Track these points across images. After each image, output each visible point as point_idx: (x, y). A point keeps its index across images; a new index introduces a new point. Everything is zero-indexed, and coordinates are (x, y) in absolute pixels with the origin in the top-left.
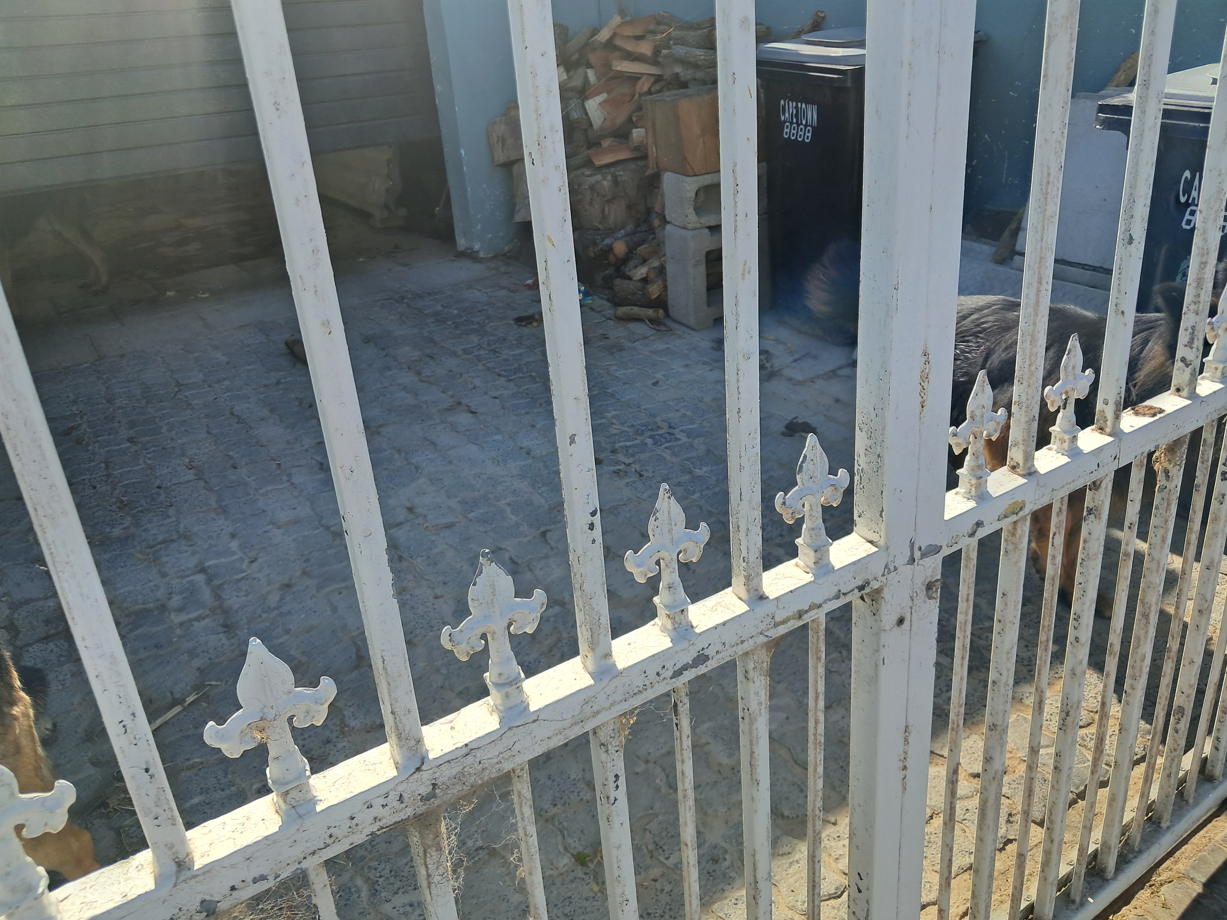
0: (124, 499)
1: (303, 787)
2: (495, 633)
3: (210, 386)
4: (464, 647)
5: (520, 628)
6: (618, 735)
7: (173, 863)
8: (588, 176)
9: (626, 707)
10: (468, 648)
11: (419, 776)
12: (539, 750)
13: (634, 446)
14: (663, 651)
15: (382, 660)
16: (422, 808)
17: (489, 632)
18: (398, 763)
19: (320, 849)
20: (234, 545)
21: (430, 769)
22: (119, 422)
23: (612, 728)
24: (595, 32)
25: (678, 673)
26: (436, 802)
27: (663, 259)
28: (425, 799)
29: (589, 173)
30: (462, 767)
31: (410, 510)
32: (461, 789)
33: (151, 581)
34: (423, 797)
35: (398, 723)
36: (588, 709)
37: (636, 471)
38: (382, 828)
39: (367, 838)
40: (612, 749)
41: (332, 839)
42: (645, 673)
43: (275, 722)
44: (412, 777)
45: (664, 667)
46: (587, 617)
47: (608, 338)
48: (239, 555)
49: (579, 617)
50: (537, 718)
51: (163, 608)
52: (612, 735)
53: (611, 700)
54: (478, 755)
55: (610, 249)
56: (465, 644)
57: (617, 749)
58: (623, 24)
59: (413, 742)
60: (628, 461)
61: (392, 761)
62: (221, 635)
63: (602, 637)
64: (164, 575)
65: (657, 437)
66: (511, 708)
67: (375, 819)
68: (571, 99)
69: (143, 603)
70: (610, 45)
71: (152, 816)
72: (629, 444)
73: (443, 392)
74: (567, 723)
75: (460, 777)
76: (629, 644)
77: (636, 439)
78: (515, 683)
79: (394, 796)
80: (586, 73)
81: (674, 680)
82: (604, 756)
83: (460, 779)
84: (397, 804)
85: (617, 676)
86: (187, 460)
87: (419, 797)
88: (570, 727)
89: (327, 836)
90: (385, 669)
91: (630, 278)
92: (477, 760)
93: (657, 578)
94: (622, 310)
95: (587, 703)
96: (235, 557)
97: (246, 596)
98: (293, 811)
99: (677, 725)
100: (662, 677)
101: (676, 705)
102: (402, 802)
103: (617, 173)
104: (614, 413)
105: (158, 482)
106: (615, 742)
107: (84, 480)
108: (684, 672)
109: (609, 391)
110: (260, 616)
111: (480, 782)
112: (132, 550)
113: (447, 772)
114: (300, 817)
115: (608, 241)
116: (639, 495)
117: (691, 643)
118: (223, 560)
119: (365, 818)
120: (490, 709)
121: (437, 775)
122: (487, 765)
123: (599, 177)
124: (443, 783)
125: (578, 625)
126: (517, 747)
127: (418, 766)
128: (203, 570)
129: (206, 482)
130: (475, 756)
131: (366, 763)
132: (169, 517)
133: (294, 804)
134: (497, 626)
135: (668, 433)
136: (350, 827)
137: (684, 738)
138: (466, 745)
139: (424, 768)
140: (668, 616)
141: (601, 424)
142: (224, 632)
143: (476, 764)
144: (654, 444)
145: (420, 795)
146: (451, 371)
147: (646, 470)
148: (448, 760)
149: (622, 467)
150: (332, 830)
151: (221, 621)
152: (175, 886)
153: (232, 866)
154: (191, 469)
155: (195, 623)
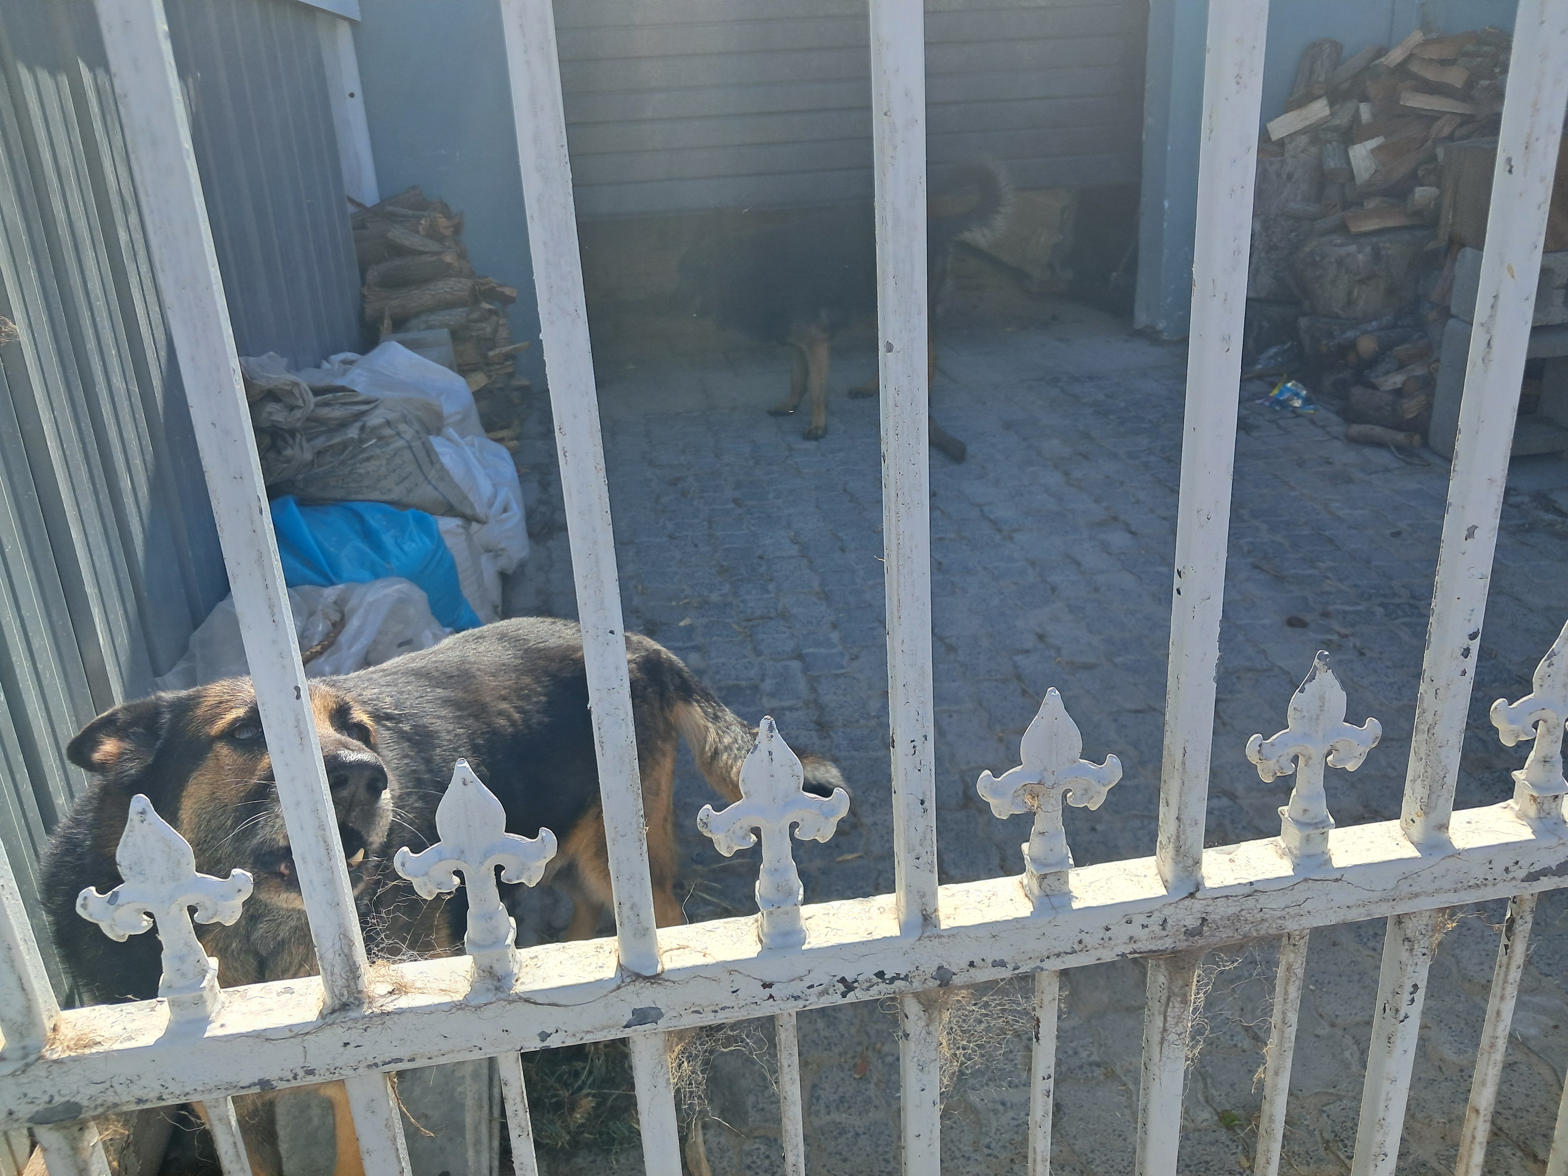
0: (725, 563)
1: (1061, 877)
2: (1310, 758)
3: (823, 455)
4: (1272, 764)
5: (1342, 760)
6: (1430, 934)
7: (920, 915)
8: (1336, 245)
9: (1454, 899)
10: (1277, 768)
11: (1190, 904)
12: (1331, 919)
13: (1356, 613)
14: (1521, 842)
15: (1183, 751)
16: (1183, 945)
17: (1303, 755)
18: (1167, 881)
19: (1066, 953)
20: (835, 636)
21: (1205, 899)
22: (725, 480)
23: (1425, 923)
24: (1382, 52)
25: (1533, 877)
26: (1201, 942)
27: (1433, 366)
28: (1190, 933)
29: (1339, 241)
30: (1239, 909)
32: (1231, 935)
33: (745, 657)
34: (1187, 930)
35: (1181, 833)
36: (1405, 888)
37: (1355, 646)
38: (1135, 952)
39: (1117, 958)
40: (1418, 950)
41: (1081, 946)
42: (1490, 863)
43: (1052, 791)
44: (1182, 903)
45: (1517, 863)
46: (1429, 770)
47: (1331, 463)
48: (840, 648)
49: (1414, 767)
50: (1341, 876)
51: (755, 688)
52: (1424, 932)
53: (1437, 885)
54: (1261, 900)
55: (1352, 345)
56: (1274, 761)
57: (1424, 951)
58: (1426, 43)
59: (1190, 862)
60: (1344, 631)
61: (1158, 877)
62: (813, 733)
63: (1441, 801)
64: (759, 653)
65: (1391, 607)
66: (1308, 856)
67: (1131, 938)
68: (1330, 142)
69: (737, 679)
70: (1401, 70)
71: (914, 855)
72: (1348, 608)
73: (1096, 501)
74: (1375, 896)
75: (1234, 920)
76: (1469, 822)
77: (1358, 604)
78: (1321, 826)
79: (1157, 918)
80: (1358, 108)
81: (1526, 884)
82: (1405, 956)
83: (1233, 923)
84: (1157, 929)
85: (1453, 856)
86: (792, 534)
87: (1184, 929)
88: (1377, 902)
89: (1076, 941)
90: (1184, 763)
91: (1375, 387)
92: (1259, 906)
93: (1529, 745)
94: (1356, 429)
95: (1406, 878)
96: (835, 650)
97: (844, 695)
98: (1047, 899)
99: (1506, 947)
100: (1510, 876)
101: (1512, 920)
102: (1164, 929)
103: (1381, 245)
104: (1331, 564)
105: (760, 552)
106: (1425, 942)
107: (687, 536)
108: (1541, 878)
109: (1327, 533)
110: (857, 721)
111: (1255, 934)
112: (729, 620)
113: (1221, 910)
114: (1054, 908)
115: (1350, 334)
116: (1356, 679)
117: (1562, 841)
118: (822, 650)
119: (1121, 932)
120: (1279, 851)
121: (1209, 909)
122: (1268, 916)
123: (1352, 248)
124: (1214, 922)
125: (1409, 777)
126: (1308, 906)
127: (1192, 891)
128: (800, 657)
129: (811, 562)
130: (1257, 900)
131: (1127, 872)
132: (768, 591)
133: (1049, 893)
134: (1316, 751)
135: (1409, 604)
136: (1102, 939)
137: (1513, 967)
138: (1251, 883)
139: (1198, 895)
140: (1534, 799)
141: (1310, 576)
142: (817, 730)
143: (1256, 911)
144: (1386, 615)
145: (1185, 926)
146: (1107, 477)
148: (1226, 894)
149: (1335, 637)
150: (1083, 936)
151: (814, 718)
152: (919, 940)
153: (977, 939)
154: (795, 544)
155: (787, 713)
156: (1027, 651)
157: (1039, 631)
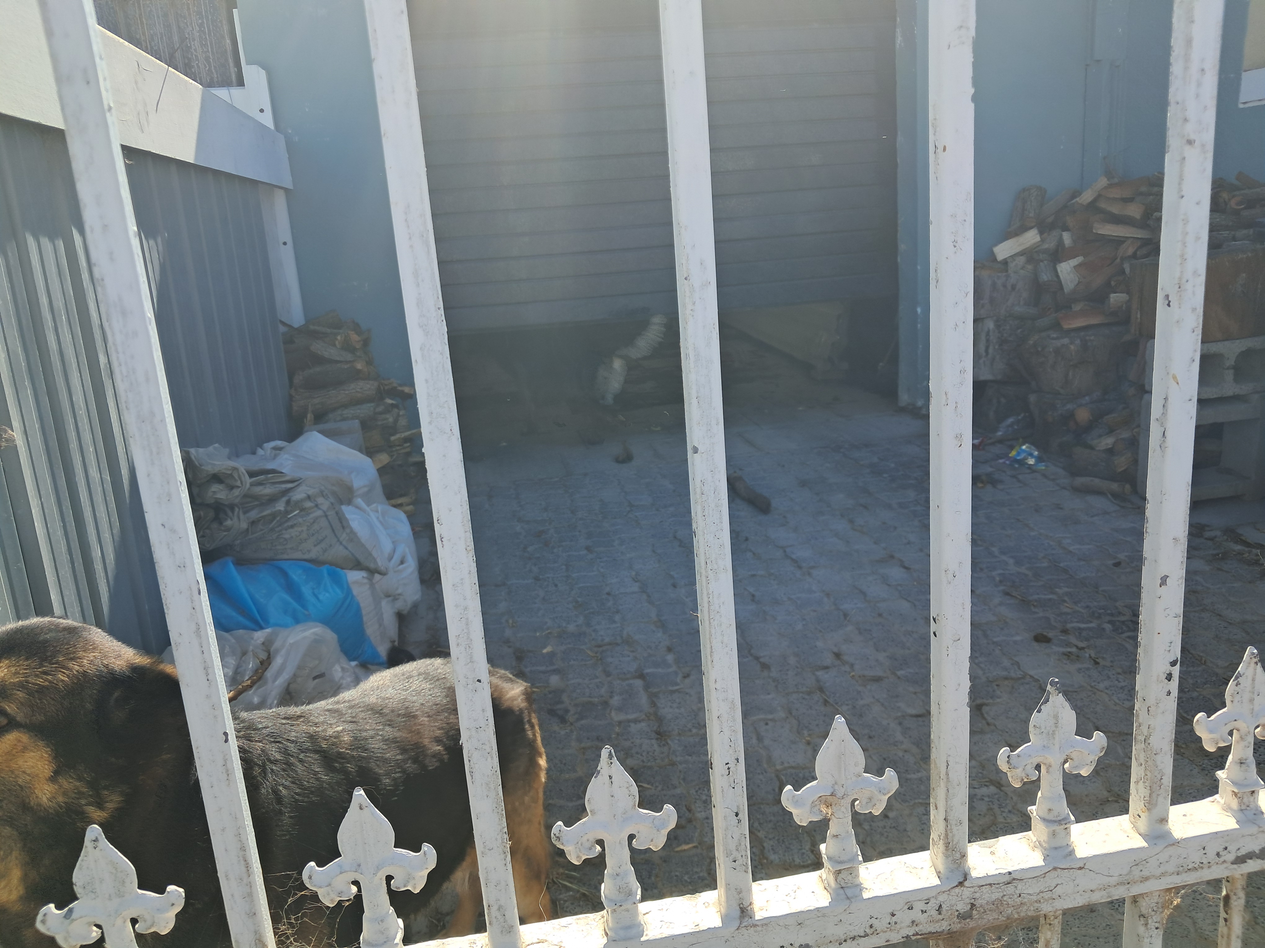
0: (579, 599)
1: (852, 871)
2: (1050, 766)
3: (657, 510)
4: (1019, 772)
5: (1076, 767)
6: (1161, 910)
7: (738, 908)
8: (1053, 339)
9: (1178, 881)
10: (1023, 775)
11: (961, 892)
12: (1079, 901)
13: (1090, 629)
14: (1227, 831)
15: (946, 764)
16: (957, 927)
17: (1045, 764)
18: (940, 872)
19: (861, 937)
20: (670, 658)
21: (972, 887)
22: (580, 531)
23: (1156, 901)
24: (1076, 194)
25: (1240, 860)
26: (972, 924)
27: (1135, 430)
28: (962, 917)
29: (1055, 336)
30: (1002, 894)
31: (838, 655)
32: (996, 917)
33: (597, 677)
34: (960, 914)
35: (949, 832)
36: (1136, 873)
37: (1090, 657)
38: (917, 934)
39: (902, 940)
40: (1152, 924)
41: (872, 930)
42: (1204, 849)
43: (842, 801)
44: (953, 890)
45: (1226, 848)
46: (1148, 773)
47: (1061, 509)
48: (674, 668)
49: (1136, 772)
50: (1083, 866)
51: (605, 704)
52: (1155, 909)
53: (1162, 869)
54: (1019, 887)
55: (1071, 416)
56: (1021, 769)
57: (1157, 925)
58: (1110, 186)
59: (958, 855)
60: (1081, 645)
61: (933, 868)
62: (654, 742)
63: (1160, 799)
64: (608, 674)
65: (1118, 623)
66: (1056, 848)
67: (913, 922)
68: (1042, 261)
69: (590, 697)
70: (1092, 206)
71: (731, 859)
72: (1083, 626)
73: (875, 543)
74: (1113, 880)
75: (998, 904)
76: (1184, 815)
77: (1091, 622)
78: (1063, 822)
79: (934, 904)
80: (1061, 236)
81: (1235, 866)
82: (1141, 930)
83: (997, 907)
84: (934, 913)
85: (1173, 844)
86: (634, 573)
87: (957, 913)
88: (1115, 886)
89: (868, 926)
90: (947, 774)
91: (1092, 448)
92: (1018, 892)
93: (1227, 750)
94: (1080, 481)
95: (1137, 865)
96: (671, 670)
97: (678, 708)
98: (842, 891)
99: (1226, 920)
100: (1222, 859)
101: (1227, 898)
102: (940, 914)
103: (1087, 338)
104: (1066, 589)
105: (607, 589)
106: (1157, 918)
107: (548, 578)
108: (1249, 861)
109: (1062, 565)
110: (690, 730)
111: (1016, 916)
112: (583, 647)
113: (986, 896)
114: (848, 898)
115: (1069, 406)
116: (1093, 684)
117: (1261, 829)
118: (660, 670)
119: (905, 917)
120: (1032, 845)
121: (977, 895)
122: (1026, 900)
123: (1066, 341)
124: (981, 906)
125: (1133, 780)
126: (1059, 890)
127: (961, 880)
128: (642, 676)
129: (649, 596)
130: (1016, 887)
131: (906, 865)
132: (614, 622)
133: (843, 885)
134: (1054, 759)
135: (1132, 621)
136: (889, 924)
137: (1233, 937)
138: (1010, 873)
139: (966, 884)
140: (1236, 794)
141: (1050, 600)
142: (657, 739)
143: (1016, 896)
144: (1113, 631)
145: (957, 911)
146: (884, 523)
147: (1103, 658)
148: (990, 883)
149: (1074, 650)
150: (873, 921)
151: (655, 728)
152: (738, 929)
153: (786, 927)
154: (636, 582)
155: (632, 725)
156: (826, 668)
157: (836, 650)
